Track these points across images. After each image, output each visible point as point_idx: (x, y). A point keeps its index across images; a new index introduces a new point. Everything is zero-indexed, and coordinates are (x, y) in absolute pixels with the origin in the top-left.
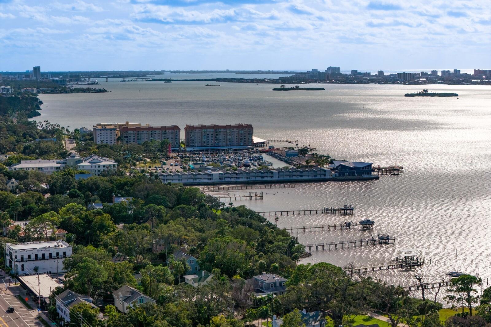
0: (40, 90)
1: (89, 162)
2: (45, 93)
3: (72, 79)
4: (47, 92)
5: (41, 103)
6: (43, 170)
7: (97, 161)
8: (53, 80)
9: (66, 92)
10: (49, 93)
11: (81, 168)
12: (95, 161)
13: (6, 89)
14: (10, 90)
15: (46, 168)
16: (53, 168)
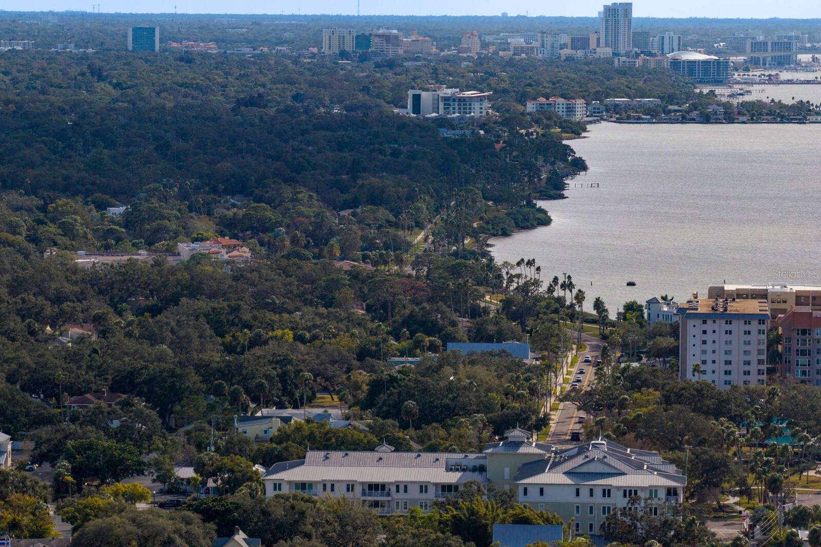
0: (603, 108)
1: (568, 473)
2: (619, 121)
3: (760, 55)
4: (629, 117)
5: (580, 166)
6: (389, 495)
7: (600, 468)
8: (676, 63)
9: (706, 119)
10: (638, 120)
11: (534, 495)
12: (591, 468)
13: (462, 100)
14: (477, 105)
15: (402, 489)
16: (432, 490)
